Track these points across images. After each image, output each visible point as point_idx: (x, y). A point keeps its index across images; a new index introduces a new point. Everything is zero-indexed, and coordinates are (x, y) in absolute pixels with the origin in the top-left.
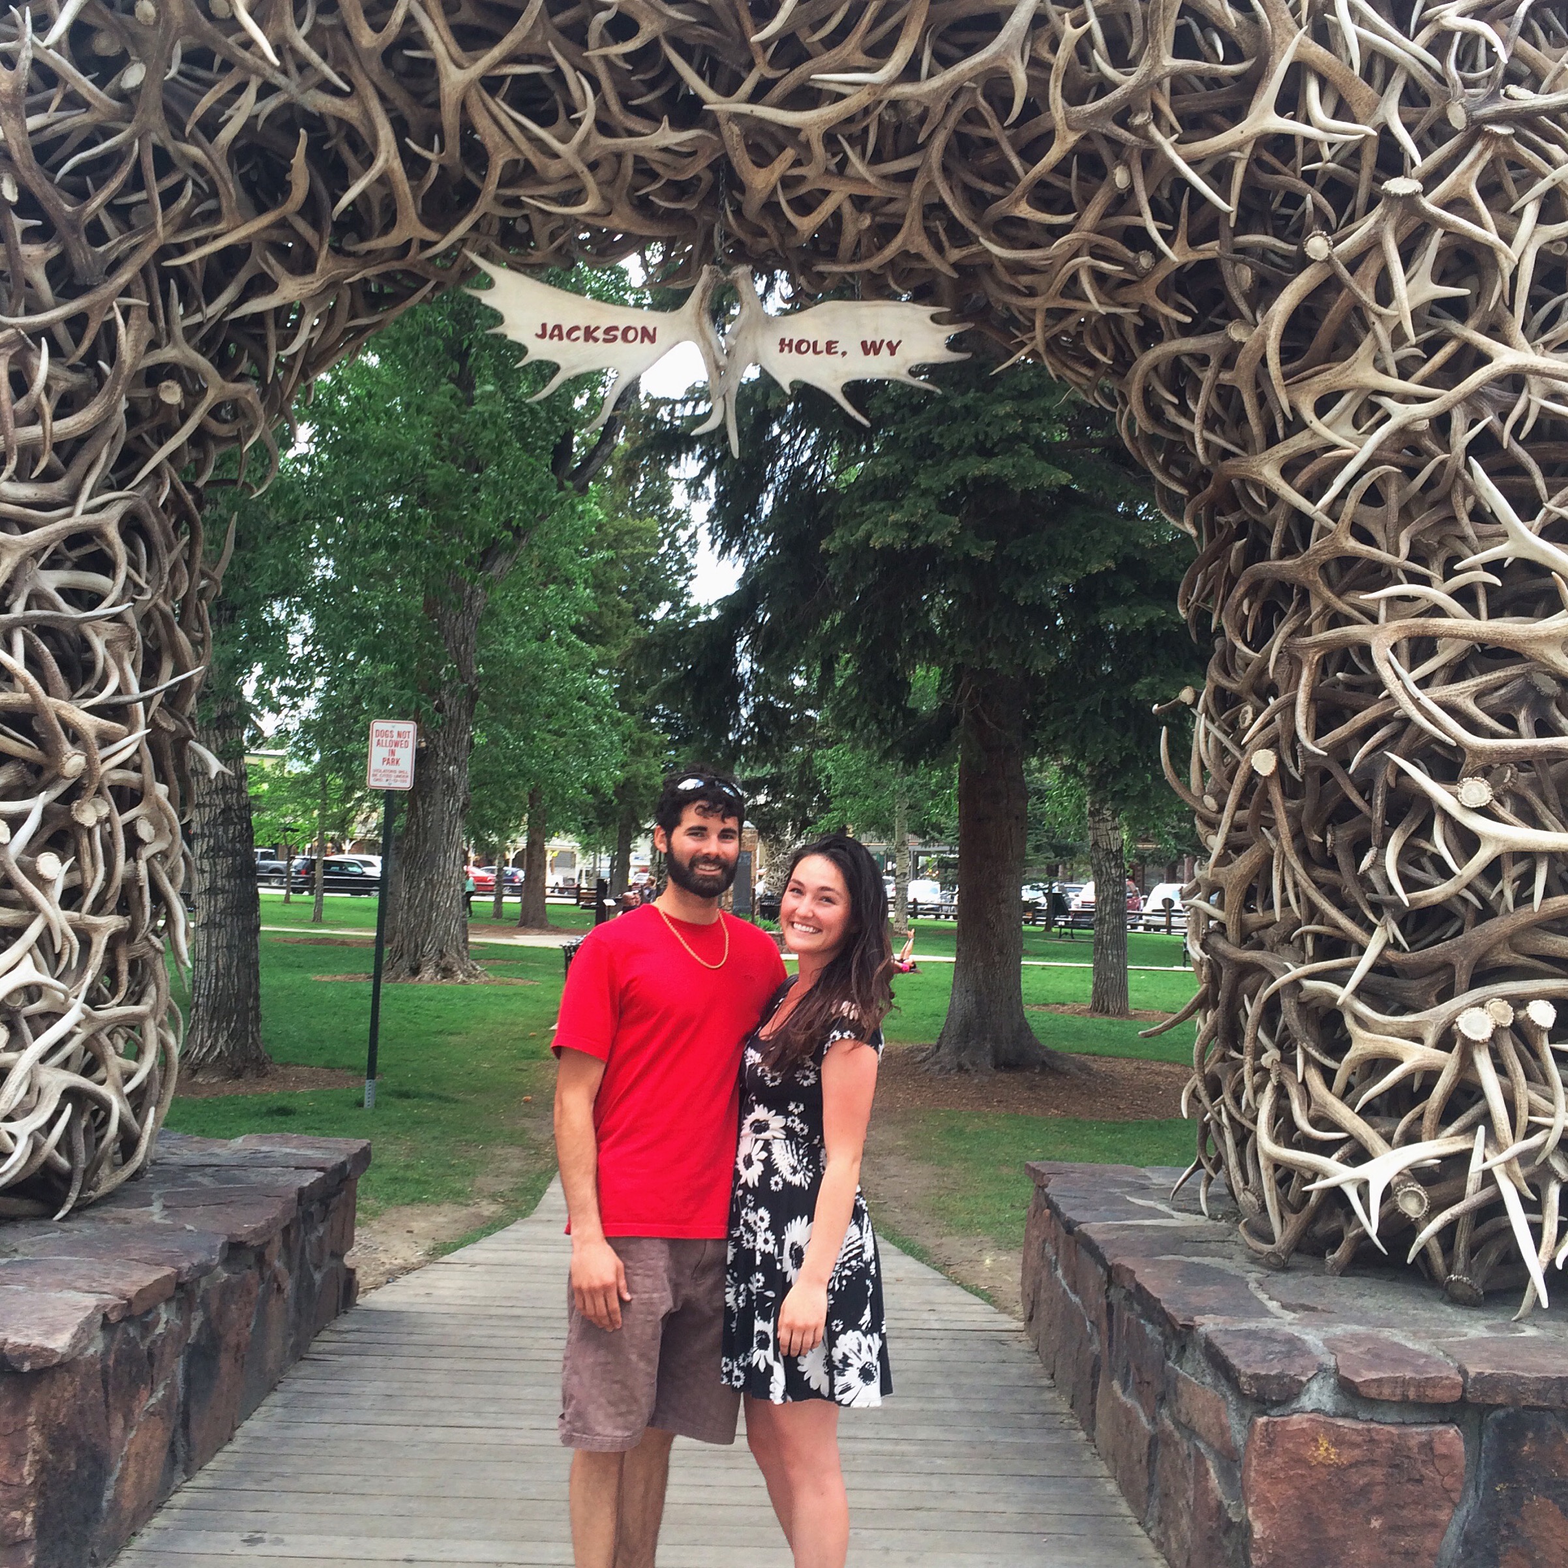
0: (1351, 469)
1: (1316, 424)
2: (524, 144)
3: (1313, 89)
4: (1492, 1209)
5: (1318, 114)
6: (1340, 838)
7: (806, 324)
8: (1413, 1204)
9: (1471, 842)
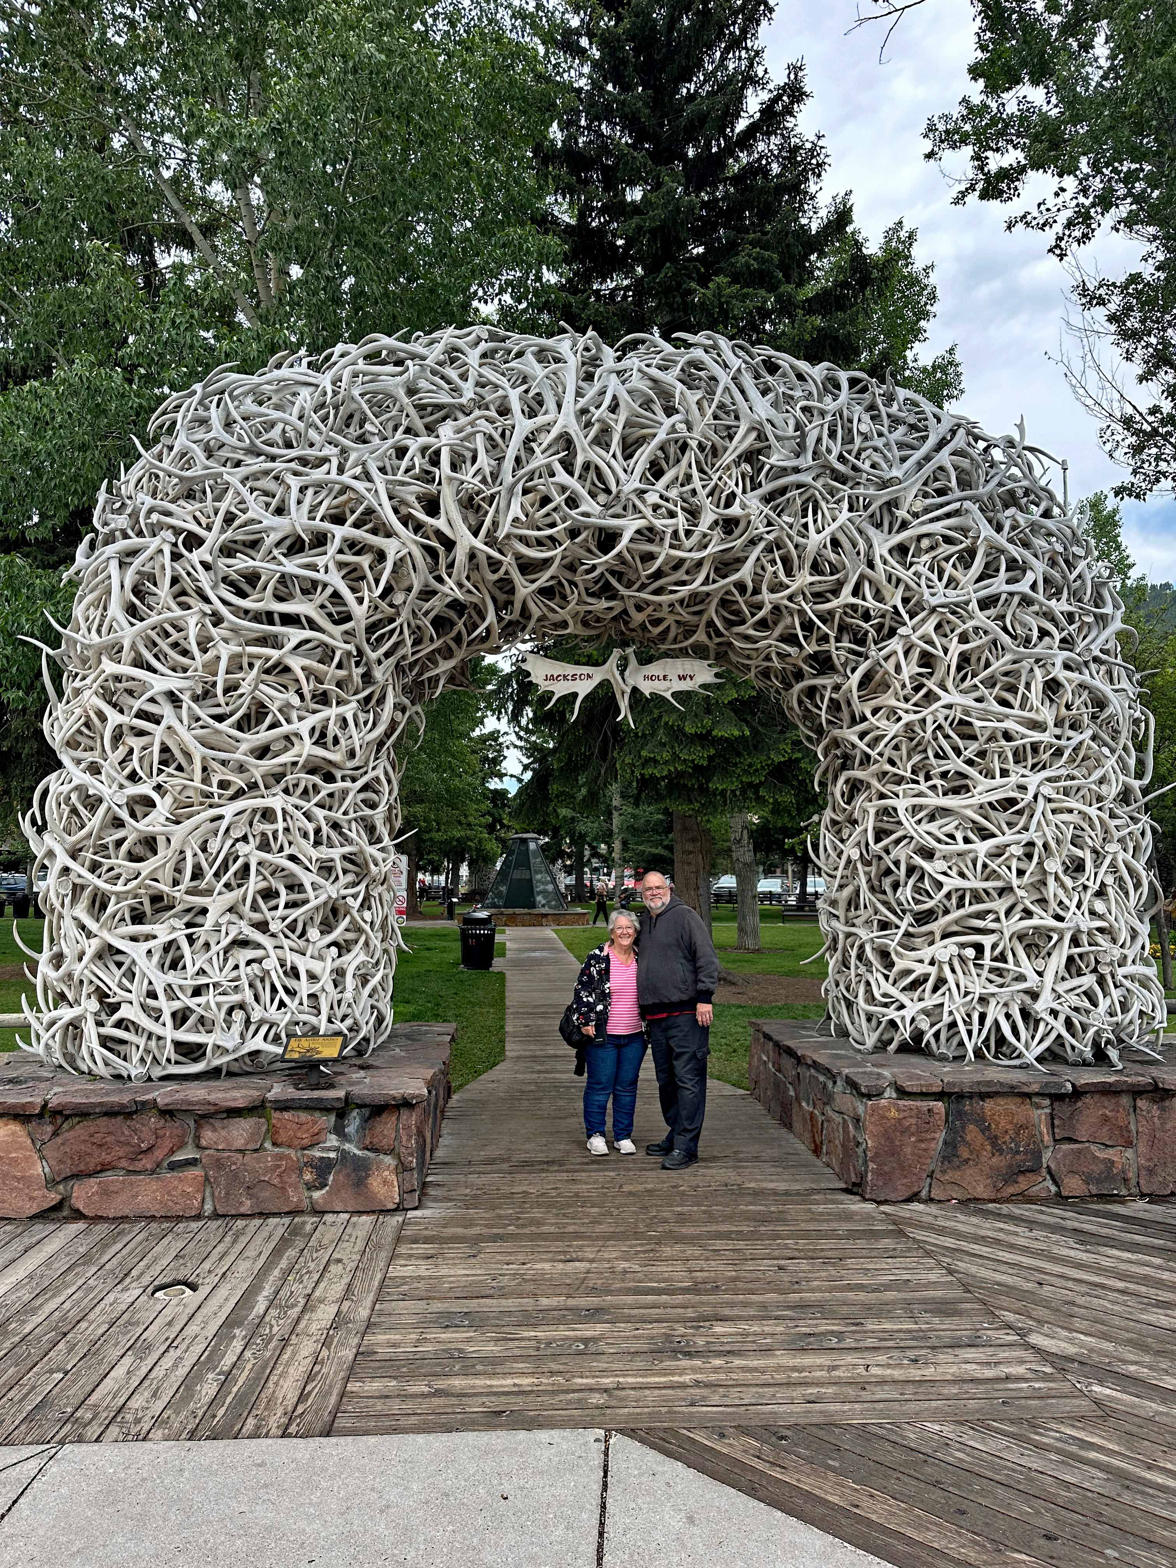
0: (887, 739)
1: (873, 720)
2: (545, 609)
3: (867, 585)
4: (953, 1025)
5: (869, 596)
6: (887, 883)
7: (654, 669)
8: (924, 1024)
9: (939, 885)
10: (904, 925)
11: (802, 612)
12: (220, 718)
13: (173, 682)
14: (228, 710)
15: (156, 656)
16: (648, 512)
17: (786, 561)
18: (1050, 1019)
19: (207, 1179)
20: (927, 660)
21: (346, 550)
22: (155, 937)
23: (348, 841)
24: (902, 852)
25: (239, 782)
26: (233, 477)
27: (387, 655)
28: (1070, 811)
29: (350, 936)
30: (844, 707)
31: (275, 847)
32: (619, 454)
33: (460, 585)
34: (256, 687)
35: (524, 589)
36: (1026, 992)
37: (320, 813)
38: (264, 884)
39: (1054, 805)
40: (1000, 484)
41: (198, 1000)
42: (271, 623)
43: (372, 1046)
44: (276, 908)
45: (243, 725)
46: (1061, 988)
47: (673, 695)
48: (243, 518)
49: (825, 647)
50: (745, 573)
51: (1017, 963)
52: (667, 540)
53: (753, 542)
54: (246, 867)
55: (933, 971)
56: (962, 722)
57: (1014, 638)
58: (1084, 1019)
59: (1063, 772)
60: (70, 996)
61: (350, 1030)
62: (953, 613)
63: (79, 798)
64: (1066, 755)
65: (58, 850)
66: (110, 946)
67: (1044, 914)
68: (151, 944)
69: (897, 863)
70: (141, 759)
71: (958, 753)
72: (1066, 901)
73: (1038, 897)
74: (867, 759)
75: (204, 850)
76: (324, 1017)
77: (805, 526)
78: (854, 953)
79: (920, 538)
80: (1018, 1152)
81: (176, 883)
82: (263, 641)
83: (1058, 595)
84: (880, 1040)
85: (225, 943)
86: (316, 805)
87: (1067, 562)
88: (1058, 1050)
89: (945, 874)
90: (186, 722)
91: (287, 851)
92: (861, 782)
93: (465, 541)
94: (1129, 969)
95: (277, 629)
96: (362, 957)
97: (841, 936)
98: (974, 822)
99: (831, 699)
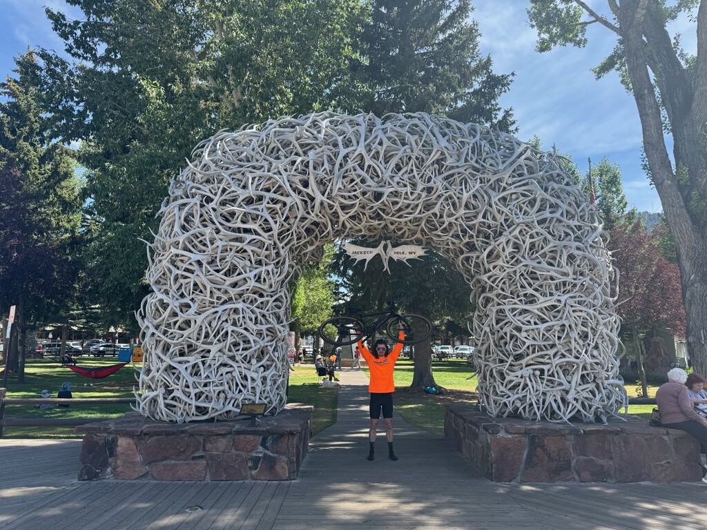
1: (493, 271)
2: (352, 224)
3: (489, 214)
4: (531, 405)
5: (490, 218)
6: (502, 342)
7: (399, 249)
8: (518, 404)
9: (524, 343)
10: (509, 362)
11: (461, 225)
12: (218, 271)
13: (199, 257)
14: (220, 268)
15: (193, 246)
16: (394, 184)
17: (454, 204)
18: (574, 402)
19: (208, 464)
20: (517, 247)
21: (270, 202)
22: (189, 362)
23: (269, 323)
24: (507, 329)
25: (225, 297)
26: (225, 174)
27: (286, 245)
28: (581, 311)
29: (269, 363)
30: (481, 265)
31: (239, 325)
32: (383, 162)
33: (317, 215)
34: (233, 259)
35: (343, 217)
36: (564, 390)
37: (258, 311)
38: (234, 340)
39: (573, 309)
40: (546, 172)
41: (206, 388)
42: (240, 232)
43: (278, 411)
44: (238, 350)
45: (228, 274)
46: (579, 389)
47: (407, 260)
48: (229, 190)
49: (472, 240)
50: (436, 210)
51: (559, 378)
52: (403, 196)
53: (439, 197)
54: (227, 333)
55: (522, 381)
56: (532, 272)
57: (554, 236)
58: (590, 403)
59: (578, 294)
60: (153, 387)
61: (269, 403)
62: (527, 226)
63: (159, 304)
64: (578, 287)
65: (150, 325)
66: (170, 365)
67: (570, 356)
68: (187, 365)
69: (506, 334)
70: (185, 288)
71: (530, 285)
72: (580, 350)
73: (568, 348)
74: (491, 289)
75: (210, 325)
76: (258, 397)
77: (462, 189)
78: (488, 373)
79: (511, 194)
80: (560, 461)
81: (198, 339)
82: (237, 240)
83: (573, 217)
84: (500, 412)
85: (218, 364)
86: (256, 307)
87: (576, 203)
88: (578, 416)
89: (526, 338)
90: (204, 273)
91: (244, 326)
92: (490, 298)
93: (319, 198)
94: (611, 381)
95: (242, 235)
96: (274, 372)
97: (483, 366)
98: (539, 316)
99: (475, 262)
